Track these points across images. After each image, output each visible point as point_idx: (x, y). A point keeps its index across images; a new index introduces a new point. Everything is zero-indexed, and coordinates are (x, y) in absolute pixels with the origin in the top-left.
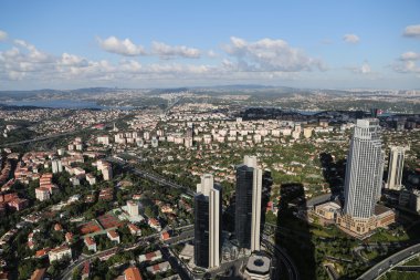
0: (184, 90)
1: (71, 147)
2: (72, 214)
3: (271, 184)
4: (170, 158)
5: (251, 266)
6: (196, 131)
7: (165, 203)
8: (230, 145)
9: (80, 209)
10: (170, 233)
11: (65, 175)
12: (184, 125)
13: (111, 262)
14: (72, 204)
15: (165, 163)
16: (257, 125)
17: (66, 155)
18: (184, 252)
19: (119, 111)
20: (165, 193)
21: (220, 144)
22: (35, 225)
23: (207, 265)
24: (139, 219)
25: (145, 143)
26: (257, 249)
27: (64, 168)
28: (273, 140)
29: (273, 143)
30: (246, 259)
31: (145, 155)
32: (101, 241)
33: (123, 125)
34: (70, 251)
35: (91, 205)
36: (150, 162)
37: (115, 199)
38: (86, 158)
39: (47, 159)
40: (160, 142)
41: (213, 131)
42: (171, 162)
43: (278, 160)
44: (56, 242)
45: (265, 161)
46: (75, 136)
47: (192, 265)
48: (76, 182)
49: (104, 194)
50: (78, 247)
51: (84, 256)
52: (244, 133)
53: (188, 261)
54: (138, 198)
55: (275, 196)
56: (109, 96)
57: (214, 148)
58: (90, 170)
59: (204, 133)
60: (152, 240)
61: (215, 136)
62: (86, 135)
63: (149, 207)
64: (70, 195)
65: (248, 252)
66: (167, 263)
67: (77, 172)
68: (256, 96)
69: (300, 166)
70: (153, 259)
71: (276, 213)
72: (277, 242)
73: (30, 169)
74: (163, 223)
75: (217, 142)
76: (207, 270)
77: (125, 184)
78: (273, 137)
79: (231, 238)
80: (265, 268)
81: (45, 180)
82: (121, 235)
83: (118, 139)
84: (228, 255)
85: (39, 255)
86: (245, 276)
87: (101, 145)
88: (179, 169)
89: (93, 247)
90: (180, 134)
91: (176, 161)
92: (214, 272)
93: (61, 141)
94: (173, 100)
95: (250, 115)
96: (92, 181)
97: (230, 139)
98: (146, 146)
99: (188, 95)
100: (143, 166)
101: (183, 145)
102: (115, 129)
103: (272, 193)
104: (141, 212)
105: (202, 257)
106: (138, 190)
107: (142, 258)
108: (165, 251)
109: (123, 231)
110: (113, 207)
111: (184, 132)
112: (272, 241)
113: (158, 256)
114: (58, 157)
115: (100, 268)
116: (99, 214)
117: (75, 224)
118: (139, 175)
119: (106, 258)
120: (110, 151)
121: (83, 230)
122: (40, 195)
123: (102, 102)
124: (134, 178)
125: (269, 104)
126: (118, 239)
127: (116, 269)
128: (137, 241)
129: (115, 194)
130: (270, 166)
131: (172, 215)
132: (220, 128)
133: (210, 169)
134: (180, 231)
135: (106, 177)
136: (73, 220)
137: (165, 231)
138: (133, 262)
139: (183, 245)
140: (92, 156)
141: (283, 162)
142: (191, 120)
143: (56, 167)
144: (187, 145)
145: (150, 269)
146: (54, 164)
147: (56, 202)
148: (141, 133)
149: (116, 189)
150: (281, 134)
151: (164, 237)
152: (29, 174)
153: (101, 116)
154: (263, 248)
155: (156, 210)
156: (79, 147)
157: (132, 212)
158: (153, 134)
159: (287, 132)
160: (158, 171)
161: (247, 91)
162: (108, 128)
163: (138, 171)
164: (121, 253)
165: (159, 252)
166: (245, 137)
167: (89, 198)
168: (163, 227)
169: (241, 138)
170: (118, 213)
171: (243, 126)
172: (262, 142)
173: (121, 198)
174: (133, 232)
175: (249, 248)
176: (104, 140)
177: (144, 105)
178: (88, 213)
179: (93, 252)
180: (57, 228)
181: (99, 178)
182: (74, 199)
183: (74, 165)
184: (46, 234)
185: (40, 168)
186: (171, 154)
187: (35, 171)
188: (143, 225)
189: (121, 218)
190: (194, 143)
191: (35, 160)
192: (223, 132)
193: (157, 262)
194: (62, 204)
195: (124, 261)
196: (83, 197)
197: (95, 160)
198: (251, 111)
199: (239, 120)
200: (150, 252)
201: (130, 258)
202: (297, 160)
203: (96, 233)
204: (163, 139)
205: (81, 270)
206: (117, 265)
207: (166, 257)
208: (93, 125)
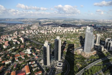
0: (46, 19)
1: (14, 34)
2: (13, 52)
3: (66, 44)
4: (40, 37)
5: (58, 65)
6: (48, 30)
7: (37, 49)
8: (57, 33)
9: (15, 50)
10: (38, 57)
11: (12, 41)
12: (45, 28)
13: (22, 64)
14: (13, 49)
15: (39, 38)
16: (64, 28)
17: (13, 36)
19: (28, 24)
20: (38, 46)
21: (54, 33)
22: (2, 55)
23: (46, 65)
24: (30, 53)
25: (34, 33)
26: (60, 60)
27: (12, 39)
28: (68, 32)
29: (68, 33)
30: (57, 63)
31: (34, 36)
32: (20, 59)
33: (29, 28)
34: (11, 61)
35: (18, 49)
36: (35, 38)
37: (24, 48)
38: (18, 37)
39: (7, 37)
40: (38, 33)
41: (52, 30)
42: (41, 38)
43: (69, 38)
44: (8, 59)
45: (65, 38)
46: (16, 31)
47: (43, 65)
48: (14, 43)
49: (22, 46)
50: (13, 60)
51: (15, 63)
52: (60, 30)
53: (42, 64)
54: (31, 47)
55: (66, 47)
56: (26, 20)
57: (53, 34)
58: (19, 40)
59: (50, 30)
60: (33, 58)
61: (53, 31)
62: (19, 31)
63: (33, 50)
64: (12, 47)
65: (57, 61)
66: (36, 64)
67: (15, 40)
68: (65, 21)
69: (74, 39)
70: (33, 63)
71: (66, 51)
72: (65, 58)
73: (3, 40)
74: (36, 54)
75: (53, 33)
76: (46, 66)
77: (28, 44)
78: (68, 31)
79: (53, 58)
80: (61, 65)
81: (6, 43)
82: (25, 57)
83: (27, 32)
84: (52, 62)
85: (3, 63)
86: (56, 67)
87: (23, 33)
88: (43, 40)
89: (17, 60)
90: (43, 31)
91: (42, 38)
92: (48, 66)
93: (12, 32)
94: (43, 21)
95: (63, 26)
96: (19, 43)
97: (57, 32)
98: (34, 34)
99: (47, 20)
100: (33, 39)
101: (44, 33)
102: (27, 29)
103: (66, 46)
104: (31, 51)
105: (45, 63)
106: (31, 45)
107: (30, 63)
108: (36, 61)
109: (26, 56)
110: (24, 50)
111: (45, 30)
112: (64, 59)
113: (34, 62)
114: (11, 37)
115: (19, 66)
116: (20, 52)
117: (13, 54)
118: (32, 41)
119: (20, 63)
120: (25, 35)
121: (15, 56)
122: (4, 47)
123: (24, 22)
124: (30, 42)
125: (68, 23)
126: (24, 58)
127: (23, 66)
128: (29, 59)
129: (25, 46)
130: (66, 39)
131: (39, 52)
132: (54, 29)
133: (51, 40)
134: (41, 56)
135: (23, 42)
136: (13, 53)
137: (37, 56)
138: (27, 64)
139: (41, 60)
140: (20, 36)
141: (70, 38)
142: (47, 27)
144: (45, 34)
145: (32, 66)
146: (9, 39)
148: (33, 30)
149: (25, 45)
150: (70, 31)
151: (36, 58)
152: (2, 41)
153: (23, 26)
154: (61, 60)
155: (35, 51)
156: (17, 34)
157: (28, 51)
158: (36, 30)
159: (72, 30)
160: (37, 41)
161: (63, 19)
162: (25, 29)
163: (31, 40)
164: (24, 62)
165: (34, 61)
166: (61, 31)
167: (18, 48)
168: (36, 55)
169: (60, 32)
170: (25, 51)
171: (61, 29)
172: (65, 33)
173: (26, 47)
174: (28, 56)
175: (58, 60)
176: (23, 32)
177: (34, 22)
178: (17, 52)
179: (17, 61)
180: (8, 55)
181: (21, 42)
182: (14, 48)
183: (14, 39)
184: (5, 57)
185: (5, 40)
186: (41, 36)
187: (4, 40)
188: (31, 55)
189: (26, 53)
190: (47, 33)
191: (4, 37)
192: (55, 30)
193: (34, 64)
194: (10, 49)
195: (25, 64)
196: (16, 47)
197: (20, 37)
198: (63, 24)
199: (60, 27)
200: (32, 61)
201: (26, 63)
202: (73, 38)
203: (18, 57)
204: (39, 32)
205: (14, 66)
206: (23, 65)
207: (36, 63)
208: (21, 28)
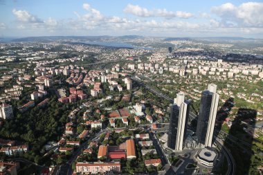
0: (187, 39)
1: (113, 69)
2: (106, 106)
3: (232, 106)
4: (168, 81)
5: (202, 155)
6: (188, 66)
7: (158, 107)
8: (210, 77)
9: (111, 103)
10: (158, 125)
11: (107, 84)
12: (181, 61)
13: (121, 135)
14: (107, 100)
15: (165, 84)
16: (233, 65)
17: (110, 73)
18: (162, 138)
19: (144, 50)
20: (160, 101)
21: (203, 76)
22: (88, 108)
23: (174, 148)
24: (141, 114)
25: (155, 70)
26: (210, 145)
27: (107, 80)
28: (243, 77)
29: (242, 79)
30: (200, 150)
31: (154, 78)
32: (118, 122)
33: (144, 59)
34: (101, 124)
35: (117, 102)
36: (156, 82)
37: (130, 101)
38: (120, 76)
39: (100, 74)
40: (164, 71)
41: (200, 67)
42: (169, 84)
43: (242, 91)
44: (96, 119)
45: (232, 91)
46: (117, 63)
47: (166, 146)
48: (112, 89)
49: (126, 97)
50: (106, 123)
51: (108, 129)
52: (221, 70)
53: (164, 143)
54: (143, 102)
55: (233, 115)
56: (139, 41)
57: (199, 78)
58: (121, 83)
59: (194, 67)
60: (146, 127)
61: (200, 70)
62: (123, 63)
63: (148, 107)
64: (107, 95)
65: (203, 146)
66: (151, 142)
67: (114, 83)
68: (237, 45)
69: (258, 97)
70: (144, 138)
71: (230, 126)
72: (225, 143)
73: (91, 79)
74: (155, 119)
75: (201, 74)
76: (174, 151)
77: (138, 93)
78: (243, 74)
79: (193, 135)
80: (211, 158)
81: (97, 86)
82: (129, 122)
83: (140, 67)
84: (189, 145)
85: (87, 124)
86: (197, 160)
87: (130, 69)
88: (172, 89)
89: (113, 125)
90: (177, 67)
91: (172, 83)
92: (178, 153)
93: (109, 65)
94: (178, 45)
95: (229, 58)
96: (120, 89)
97: (210, 73)
98: (155, 73)
99: (189, 43)
100: (151, 84)
101: (179, 74)
102: (139, 61)
103: (231, 113)
104: (143, 110)
105: (172, 143)
106: (144, 97)
107: (138, 136)
108: (151, 135)
109: (131, 120)
110: (128, 105)
111: (180, 66)
112: (222, 143)
113: (147, 137)
114: (106, 74)
115: (115, 136)
116: (120, 108)
117: (106, 111)
118: (147, 89)
119: (118, 132)
120: (134, 74)
121: (110, 115)
122: (93, 93)
123: (135, 44)
124: (144, 91)
125: (247, 51)
126: (127, 123)
127: (123, 139)
128: (137, 127)
129: (131, 98)
130: (235, 94)
131: (161, 115)
132: (205, 65)
133: (192, 91)
134: (164, 126)
135: (128, 88)
136: (106, 109)
137: (155, 123)
138: (132, 137)
139: (163, 133)
140: (123, 75)
141: (246, 92)
142: (187, 59)
143: (104, 79)
144: (181, 74)
145: (140, 143)
146: (102, 78)
147: (100, 98)
148: (153, 65)
149: (132, 95)
150: (250, 73)
151: (153, 127)
152: (90, 82)
153: (133, 52)
154: (213, 146)
155: (152, 111)
156: (118, 70)
157: (138, 110)
158: (161, 65)
159: (255, 72)
160: (160, 89)
161: (232, 41)
162: (135, 60)
163: (147, 87)
164: (127, 131)
165: (147, 135)
166: (221, 73)
167: (117, 99)
168: (154, 121)
169: (218, 74)
170: (130, 109)
171: (222, 66)
172: (233, 78)
173: (134, 100)
174: (136, 121)
175: (204, 144)
176: (132, 67)
177: (158, 46)
178: (114, 106)
179: (113, 127)
180: (97, 111)
181: (125, 88)
182: (109, 98)
183: (112, 79)
184: (92, 113)
185: (96, 79)
186: (170, 79)
187: (93, 80)
188: (142, 118)
189: (132, 112)
190: (186, 73)
191: (93, 74)
192: (206, 68)
193: (146, 140)
194: (103, 100)
195: (127, 136)
196: (114, 97)
197: (124, 77)
198: (231, 55)
199: (220, 61)
200: (144, 133)
201: (130, 134)
202: (257, 93)
203: (116, 118)
204: (166, 69)
205: (105, 135)
206: (124, 137)
207: (151, 138)
208: (127, 57)
